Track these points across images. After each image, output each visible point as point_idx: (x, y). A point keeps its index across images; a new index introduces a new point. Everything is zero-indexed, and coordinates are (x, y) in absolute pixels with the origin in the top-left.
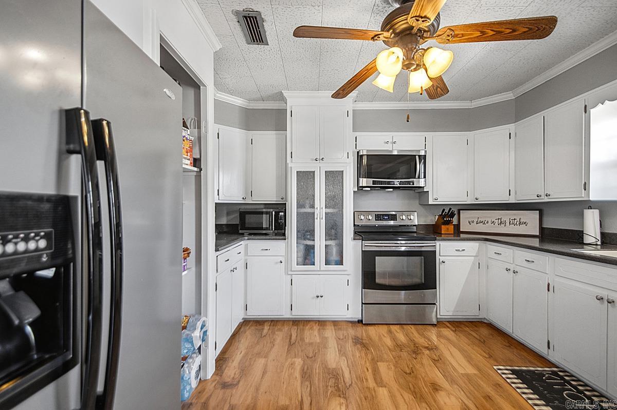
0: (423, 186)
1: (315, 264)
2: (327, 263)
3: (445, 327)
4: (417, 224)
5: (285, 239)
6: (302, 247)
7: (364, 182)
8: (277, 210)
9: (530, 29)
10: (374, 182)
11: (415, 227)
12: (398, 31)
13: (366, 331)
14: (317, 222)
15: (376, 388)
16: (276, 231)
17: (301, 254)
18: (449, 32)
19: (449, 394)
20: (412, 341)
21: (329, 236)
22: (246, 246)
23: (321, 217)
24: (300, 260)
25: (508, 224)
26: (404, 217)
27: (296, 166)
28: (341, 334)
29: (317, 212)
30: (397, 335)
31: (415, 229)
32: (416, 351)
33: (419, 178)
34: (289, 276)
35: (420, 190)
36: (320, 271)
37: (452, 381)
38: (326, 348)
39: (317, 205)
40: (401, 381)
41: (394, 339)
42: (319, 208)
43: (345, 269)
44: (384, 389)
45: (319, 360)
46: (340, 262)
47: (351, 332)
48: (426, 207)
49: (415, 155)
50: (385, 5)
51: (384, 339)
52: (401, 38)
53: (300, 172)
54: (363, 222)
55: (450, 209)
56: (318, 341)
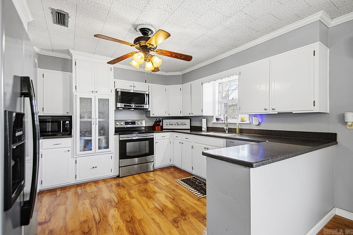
0: (148, 108)
1: (92, 149)
2: (100, 148)
3: (157, 171)
4: (145, 126)
5: (72, 137)
6: (83, 141)
7: (119, 105)
8: (64, 120)
9: (185, 58)
10: (125, 106)
11: (144, 127)
12: (141, 45)
13: (122, 180)
14: (93, 126)
15: (131, 200)
16: (64, 133)
17: (83, 145)
18: (160, 51)
19: (160, 193)
20: (144, 179)
23: (96, 123)
24: (82, 148)
25: (180, 125)
26: (139, 123)
27: (78, 94)
28: (109, 184)
29: (93, 121)
30: (137, 178)
31: (144, 128)
32: (146, 182)
33: (146, 104)
34: (74, 158)
35: (147, 110)
36: (95, 153)
37: (161, 189)
38: (102, 192)
39: (93, 116)
40: (142, 194)
41: (136, 180)
42: (94, 119)
43: (110, 151)
44: (134, 199)
45: (99, 197)
46: (107, 147)
47: (114, 182)
48: (149, 118)
49: (144, 94)
50: (135, 31)
51: (131, 181)
52: (143, 48)
53: (82, 98)
54: (118, 126)
55: (159, 119)
56: (96, 190)
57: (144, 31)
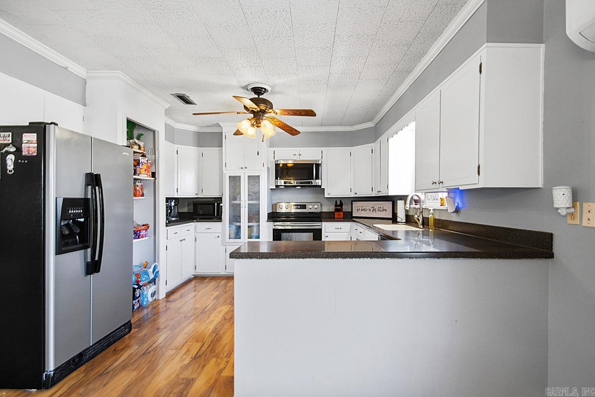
0: (320, 185)
1: (241, 238)
2: (250, 237)
4: (320, 211)
5: (222, 222)
7: (278, 182)
8: (218, 202)
10: (285, 183)
14: (242, 210)
16: (217, 217)
17: (232, 232)
21: (250, 219)
22: (196, 226)
23: (245, 207)
24: (232, 236)
25: (377, 210)
26: (311, 207)
27: (229, 172)
29: (242, 203)
33: (316, 179)
34: (224, 246)
35: (318, 188)
36: (244, 243)
39: (242, 198)
42: (243, 201)
46: (258, 237)
49: (313, 164)
53: (231, 176)
57: (258, 91)
